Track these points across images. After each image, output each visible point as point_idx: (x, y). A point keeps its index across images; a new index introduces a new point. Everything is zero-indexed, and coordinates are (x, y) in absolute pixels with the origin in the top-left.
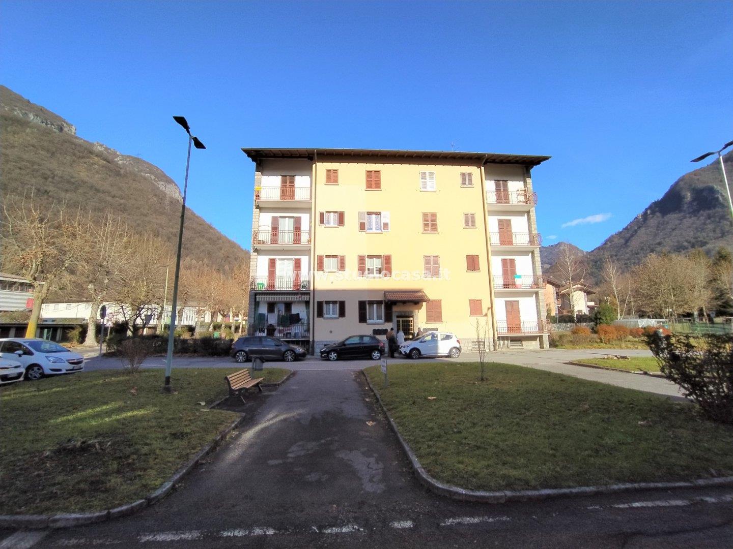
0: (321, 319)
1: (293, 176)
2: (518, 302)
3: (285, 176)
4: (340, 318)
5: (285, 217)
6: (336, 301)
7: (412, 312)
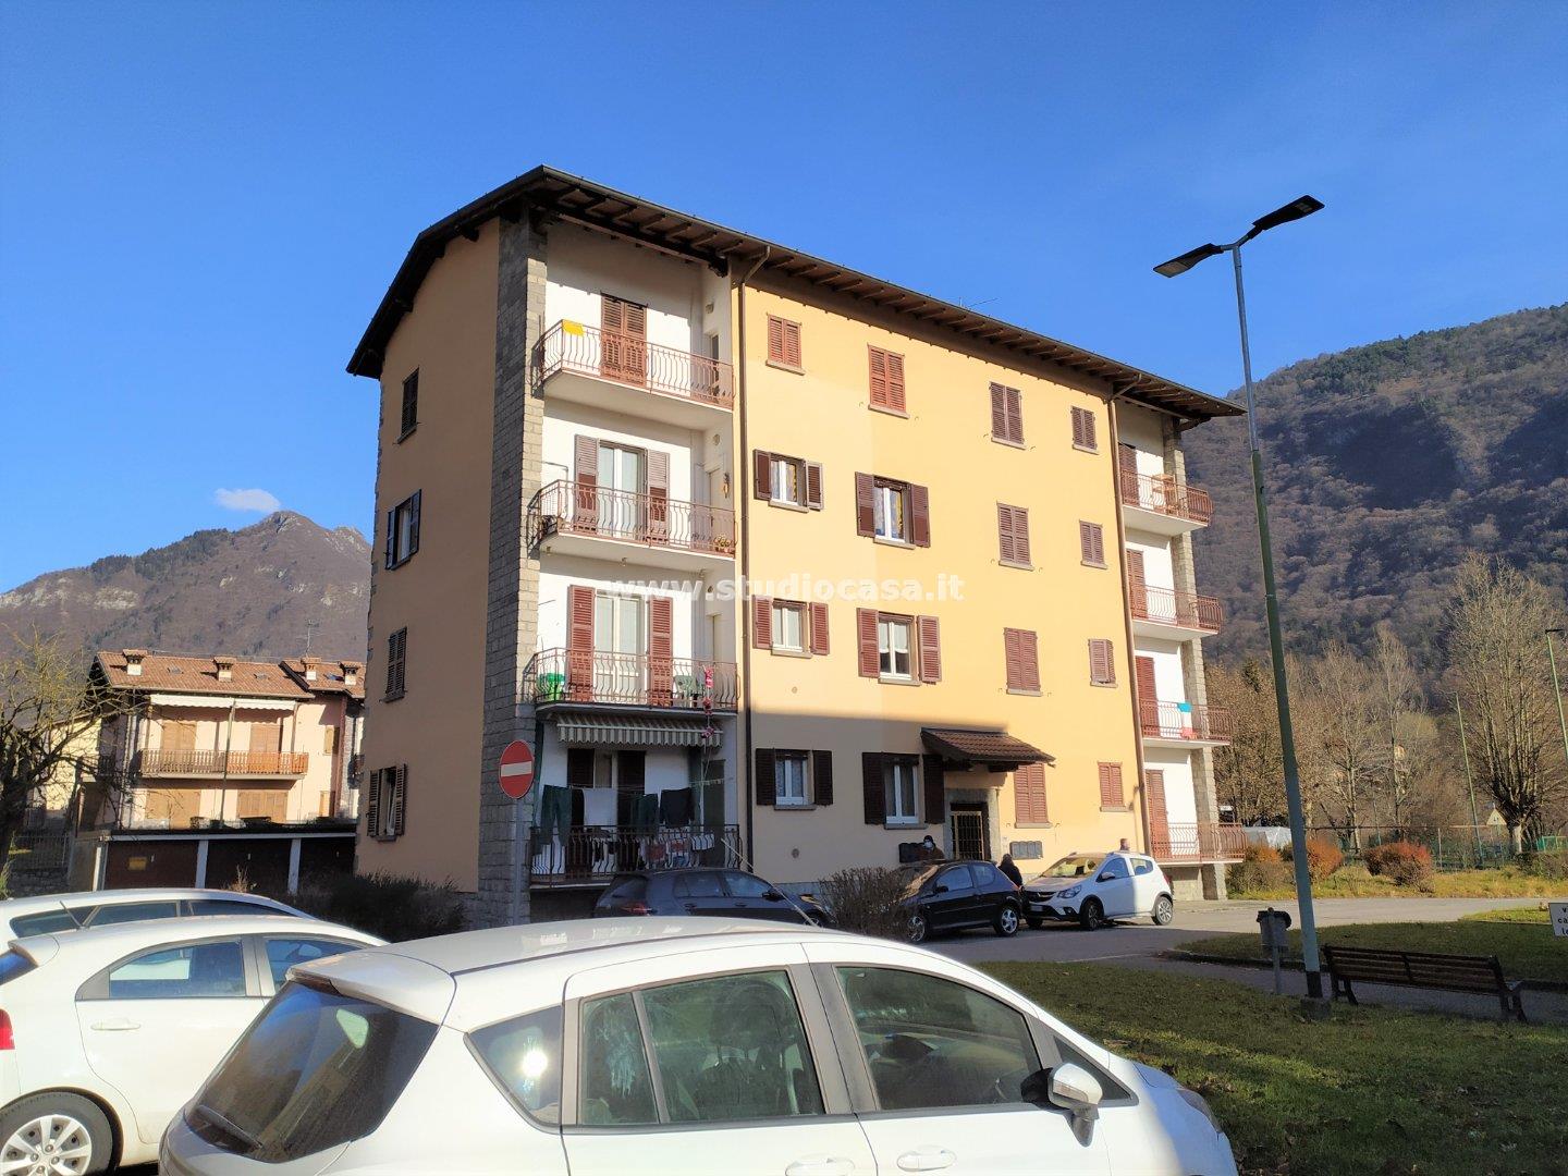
0: (769, 809)
1: (641, 307)
2: (1160, 773)
3: (616, 300)
4: (820, 809)
5: (611, 446)
6: (806, 752)
7: (985, 793)
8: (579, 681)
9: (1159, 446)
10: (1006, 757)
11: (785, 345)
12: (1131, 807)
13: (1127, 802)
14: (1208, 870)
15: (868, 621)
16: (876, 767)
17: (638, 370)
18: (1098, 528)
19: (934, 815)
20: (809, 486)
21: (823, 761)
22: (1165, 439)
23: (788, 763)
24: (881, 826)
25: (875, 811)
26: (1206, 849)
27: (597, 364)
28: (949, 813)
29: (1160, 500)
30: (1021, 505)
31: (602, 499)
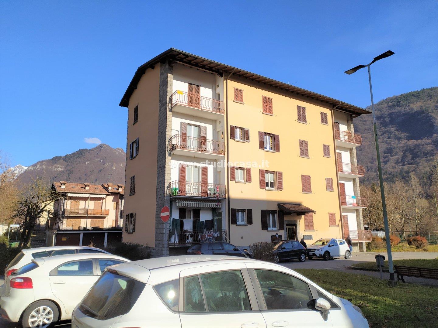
0: (234, 226)
1: (199, 86)
2: (347, 216)
3: (192, 84)
4: (249, 226)
6: (245, 209)
7: (296, 221)
8: (182, 190)
9: (346, 123)
10: (302, 211)
11: (239, 96)
12: (338, 225)
13: (337, 224)
14: (361, 244)
15: (262, 173)
16: (265, 214)
17: (198, 104)
18: (328, 146)
19: (281, 227)
20: (246, 136)
21: (250, 212)
22: (348, 121)
23: (240, 213)
24: (266, 231)
25: (265, 226)
26: (360, 237)
27: (187, 102)
28: (285, 227)
29: (346, 138)
30: (306, 140)
31: (188, 140)
